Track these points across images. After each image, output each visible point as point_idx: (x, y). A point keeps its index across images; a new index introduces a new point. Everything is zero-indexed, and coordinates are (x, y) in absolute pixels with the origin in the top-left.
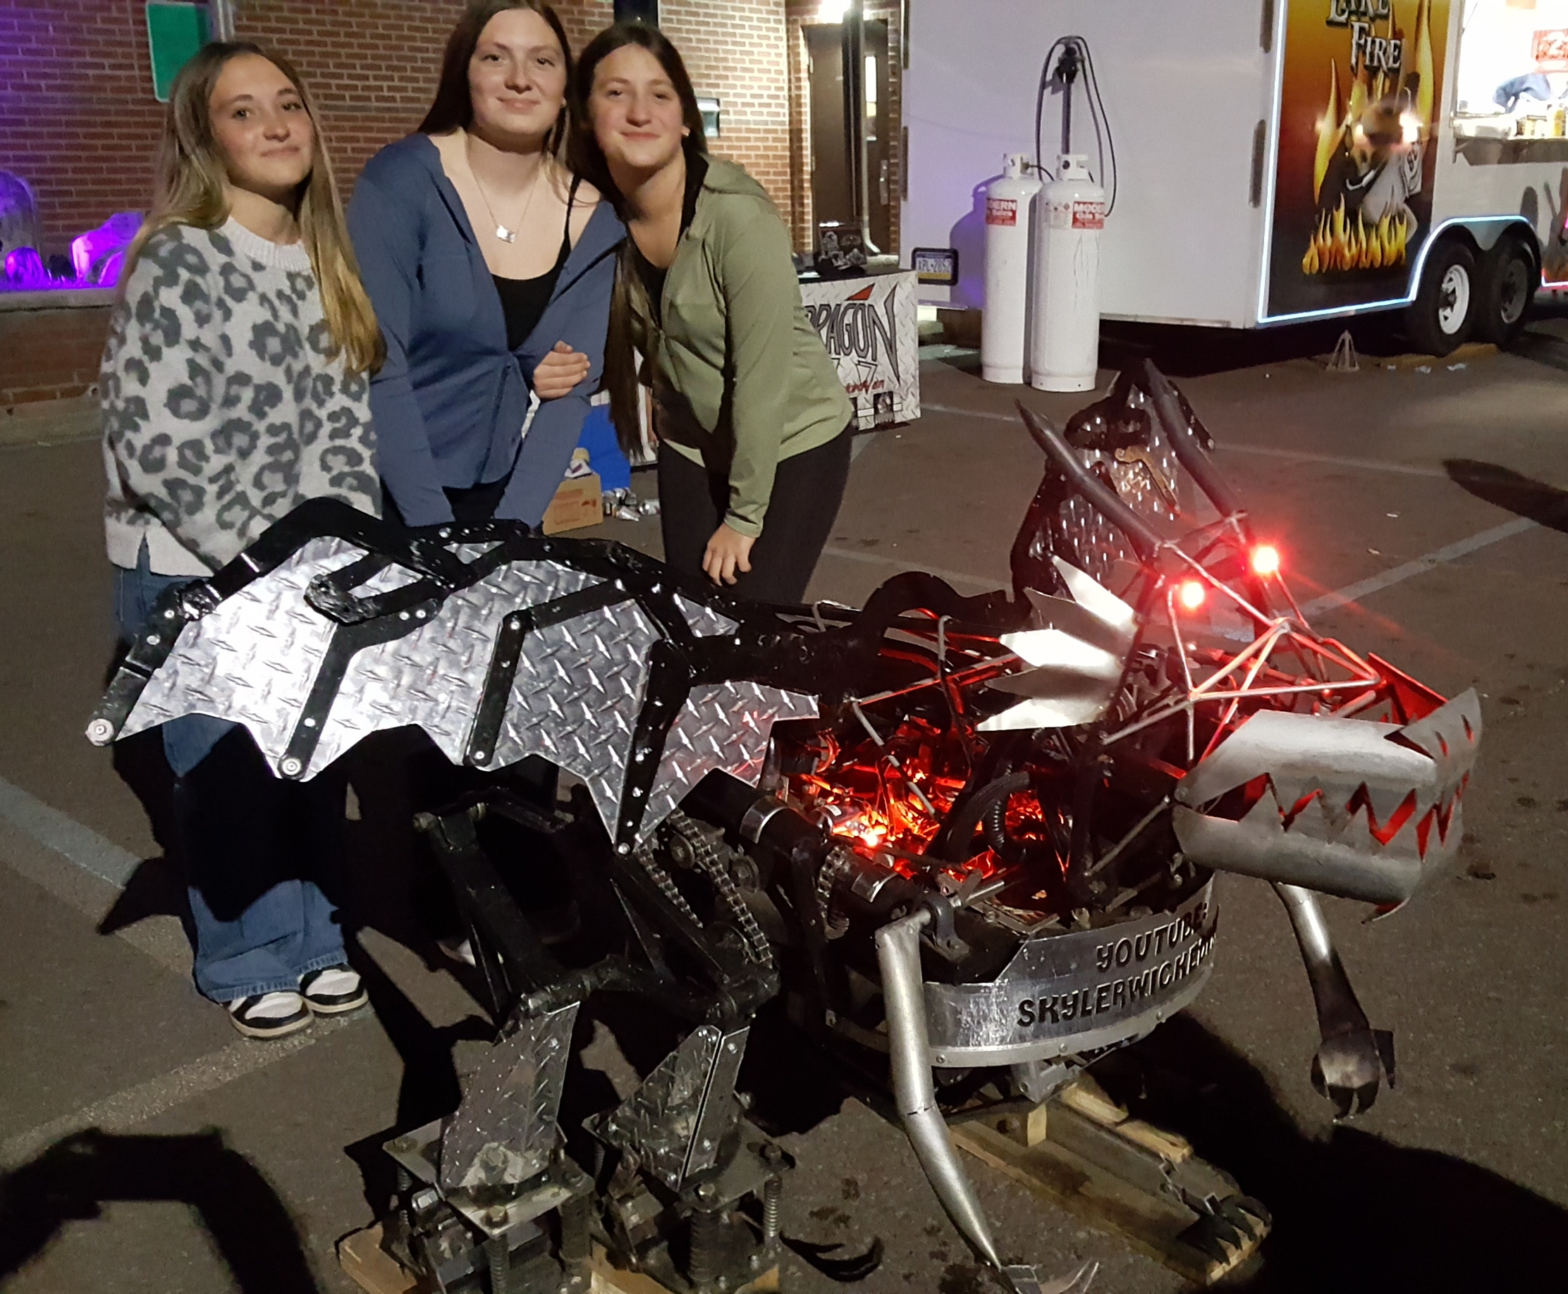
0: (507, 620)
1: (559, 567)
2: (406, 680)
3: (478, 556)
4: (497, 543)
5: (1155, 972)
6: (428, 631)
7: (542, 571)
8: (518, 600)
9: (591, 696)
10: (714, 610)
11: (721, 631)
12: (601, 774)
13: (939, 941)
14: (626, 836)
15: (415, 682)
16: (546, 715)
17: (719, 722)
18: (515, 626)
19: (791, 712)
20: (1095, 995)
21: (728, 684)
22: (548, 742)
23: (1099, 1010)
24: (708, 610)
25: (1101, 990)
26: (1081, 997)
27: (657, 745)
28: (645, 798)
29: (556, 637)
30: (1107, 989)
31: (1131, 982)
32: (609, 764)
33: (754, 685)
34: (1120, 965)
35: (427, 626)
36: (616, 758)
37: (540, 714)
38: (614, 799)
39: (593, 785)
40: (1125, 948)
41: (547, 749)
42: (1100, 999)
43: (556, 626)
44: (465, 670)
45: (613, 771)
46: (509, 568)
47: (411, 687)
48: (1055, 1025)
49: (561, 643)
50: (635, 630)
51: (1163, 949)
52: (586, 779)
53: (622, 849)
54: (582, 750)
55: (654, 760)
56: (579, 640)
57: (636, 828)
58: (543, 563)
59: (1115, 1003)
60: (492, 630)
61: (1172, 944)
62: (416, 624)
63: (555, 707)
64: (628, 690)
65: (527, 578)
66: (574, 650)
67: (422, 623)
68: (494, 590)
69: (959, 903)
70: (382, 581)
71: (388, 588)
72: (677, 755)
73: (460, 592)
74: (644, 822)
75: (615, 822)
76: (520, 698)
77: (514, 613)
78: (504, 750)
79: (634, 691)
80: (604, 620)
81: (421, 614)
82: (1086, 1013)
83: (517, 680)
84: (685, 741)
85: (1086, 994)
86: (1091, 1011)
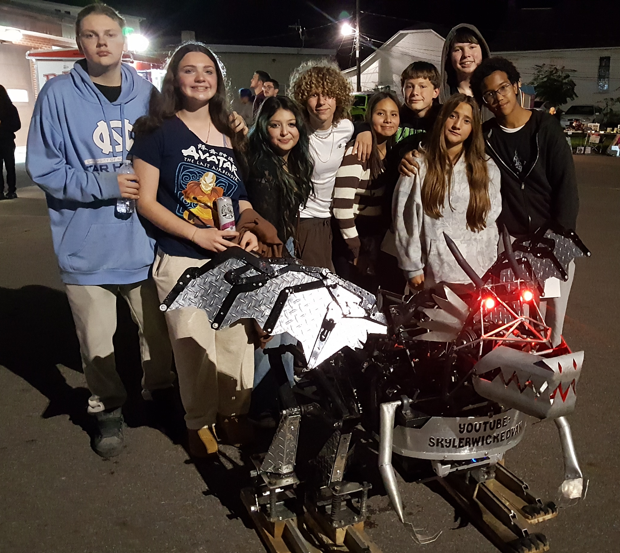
4: (286, 266)
13: (403, 411)
23: (460, 446)
25: (460, 440)
26: (452, 440)
30: (463, 439)
31: (473, 439)
34: (468, 431)
39: (303, 343)
40: (470, 427)
42: (460, 443)
48: (442, 449)
51: (487, 430)
59: (466, 445)
69: (413, 401)
81: (260, 285)
82: (454, 446)
83: (284, 309)
85: (454, 439)
86: (456, 446)
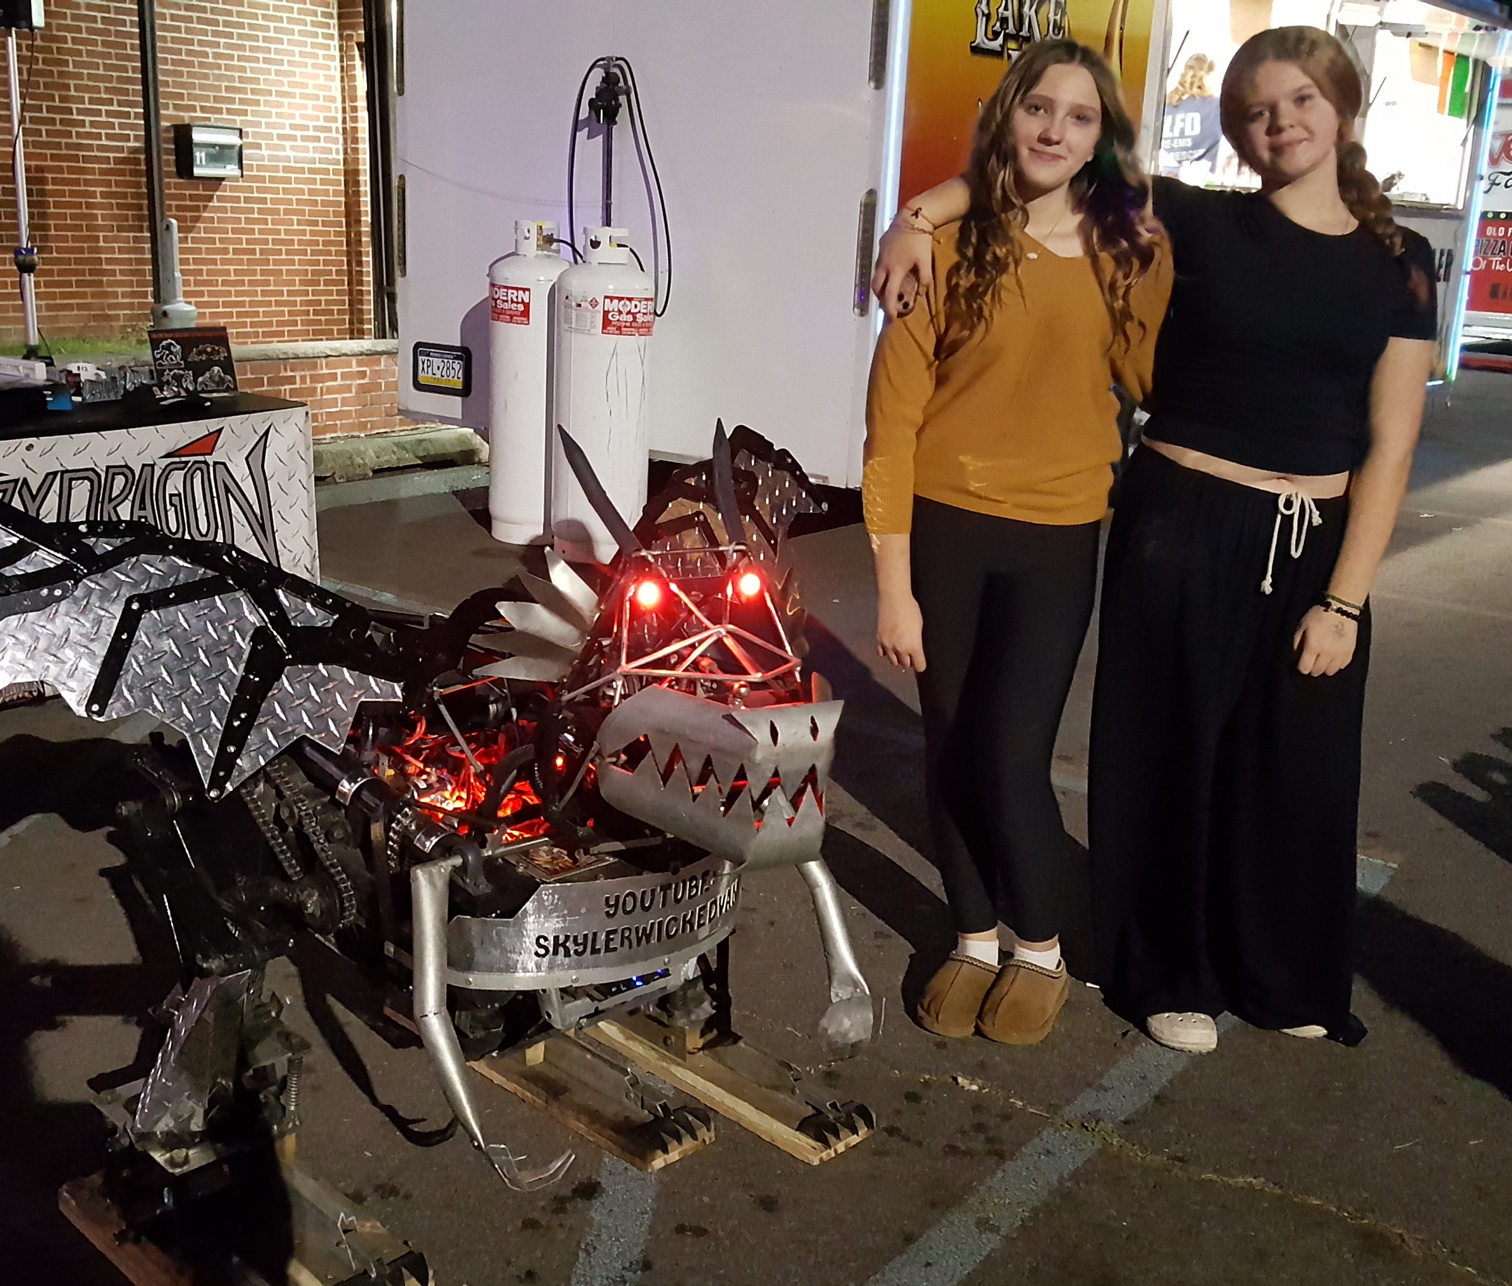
0: (129, 601)
1: (181, 563)
2: (42, 644)
3: (110, 548)
4: (128, 540)
5: (660, 924)
6: (63, 606)
7: (166, 564)
8: (144, 587)
9: (197, 669)
10: (313, 605)
11: (320, 624)
12: (201, 732)
13: (468, 880)
14: (217, 783)
15: (49, 646)
16: (157, 680)
17: (310, 698)
18: (135, 606)
19: (376, 695)
20: (603, 937)
21: (321, 666)
22: (156, 703)
23: (608, 950)
24: (308, 605)
25: (609, 933)
26: (590, 937)
27: (254, 713)
28: (237, 754)
29: (171, 618)
30: (614, 932)
31: (637, 928)
32: (209, 724)
33: (345, 669)
34: (625, 912)
35: (63, 602)
36: (215, 720)
37: (151, 680)
38: (210, 752)
39: (192, 740)
40: (630, 900)
41: (155, 709)
42: (608, 940)
43: (172, 609)
44: (92, 640)
45: (212, 730)
46: (137, 560)
47: (46, 651)
48: (567, 959)
49: (174, 624)
50: (241, 617)
51: (668, 904)
52: (187, 735)
53: (213, 794)
54: (186, 711)
55: (248, 725)
56: (193, 621)
57: (227, 777)
58: (167, 558)
59: (622, 944)
60: (117, 610)
61: (677, 901)
62: (52, 600)
63: (165, 675)
64: (231, 666)
65: (152, 570)
66: (185, 629)
67: (59, 600)
68: (123, 578)
69: (490, 853)
70: (28, 563)
71: (30, 570)
72: (270, 722)
73: (92, 577)
74: (235, 773)
75: (209, 772)
76: (135, 665)
77: (135, 596)
78: (118, 705)
79: (236, 667)
80: (215, 607)
81: (58, 593)
82: (595, 951)
83: (134, 650)
84: (279, 711)
85: (595, 934)
86: (599, 949)
